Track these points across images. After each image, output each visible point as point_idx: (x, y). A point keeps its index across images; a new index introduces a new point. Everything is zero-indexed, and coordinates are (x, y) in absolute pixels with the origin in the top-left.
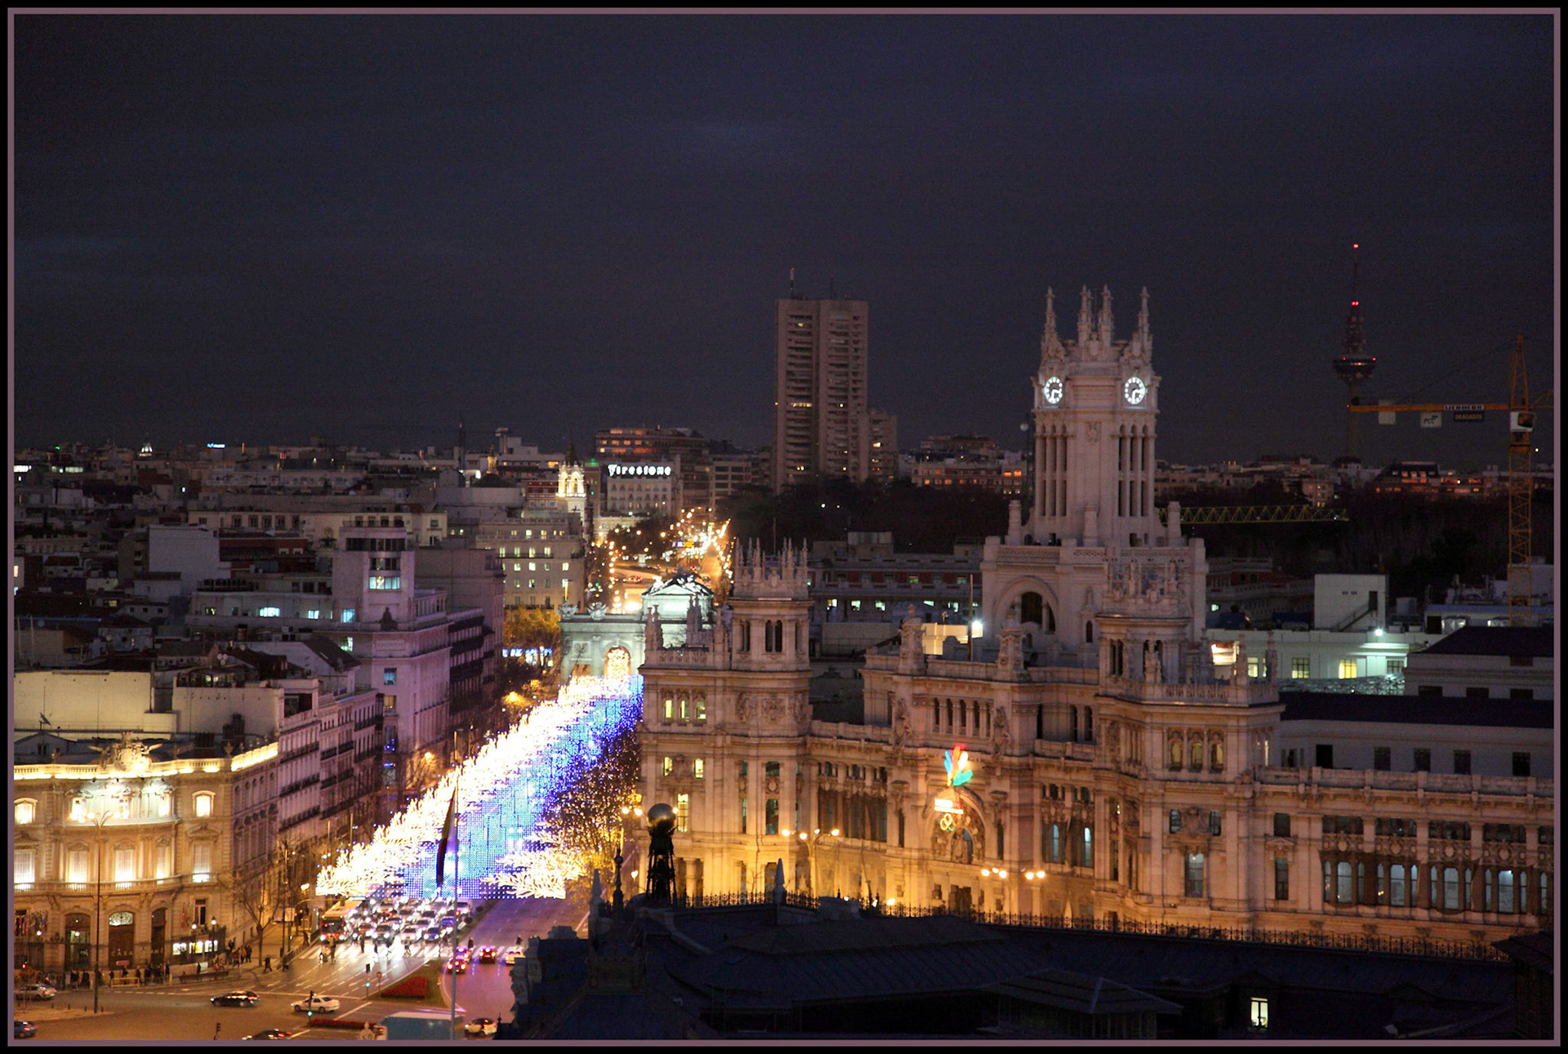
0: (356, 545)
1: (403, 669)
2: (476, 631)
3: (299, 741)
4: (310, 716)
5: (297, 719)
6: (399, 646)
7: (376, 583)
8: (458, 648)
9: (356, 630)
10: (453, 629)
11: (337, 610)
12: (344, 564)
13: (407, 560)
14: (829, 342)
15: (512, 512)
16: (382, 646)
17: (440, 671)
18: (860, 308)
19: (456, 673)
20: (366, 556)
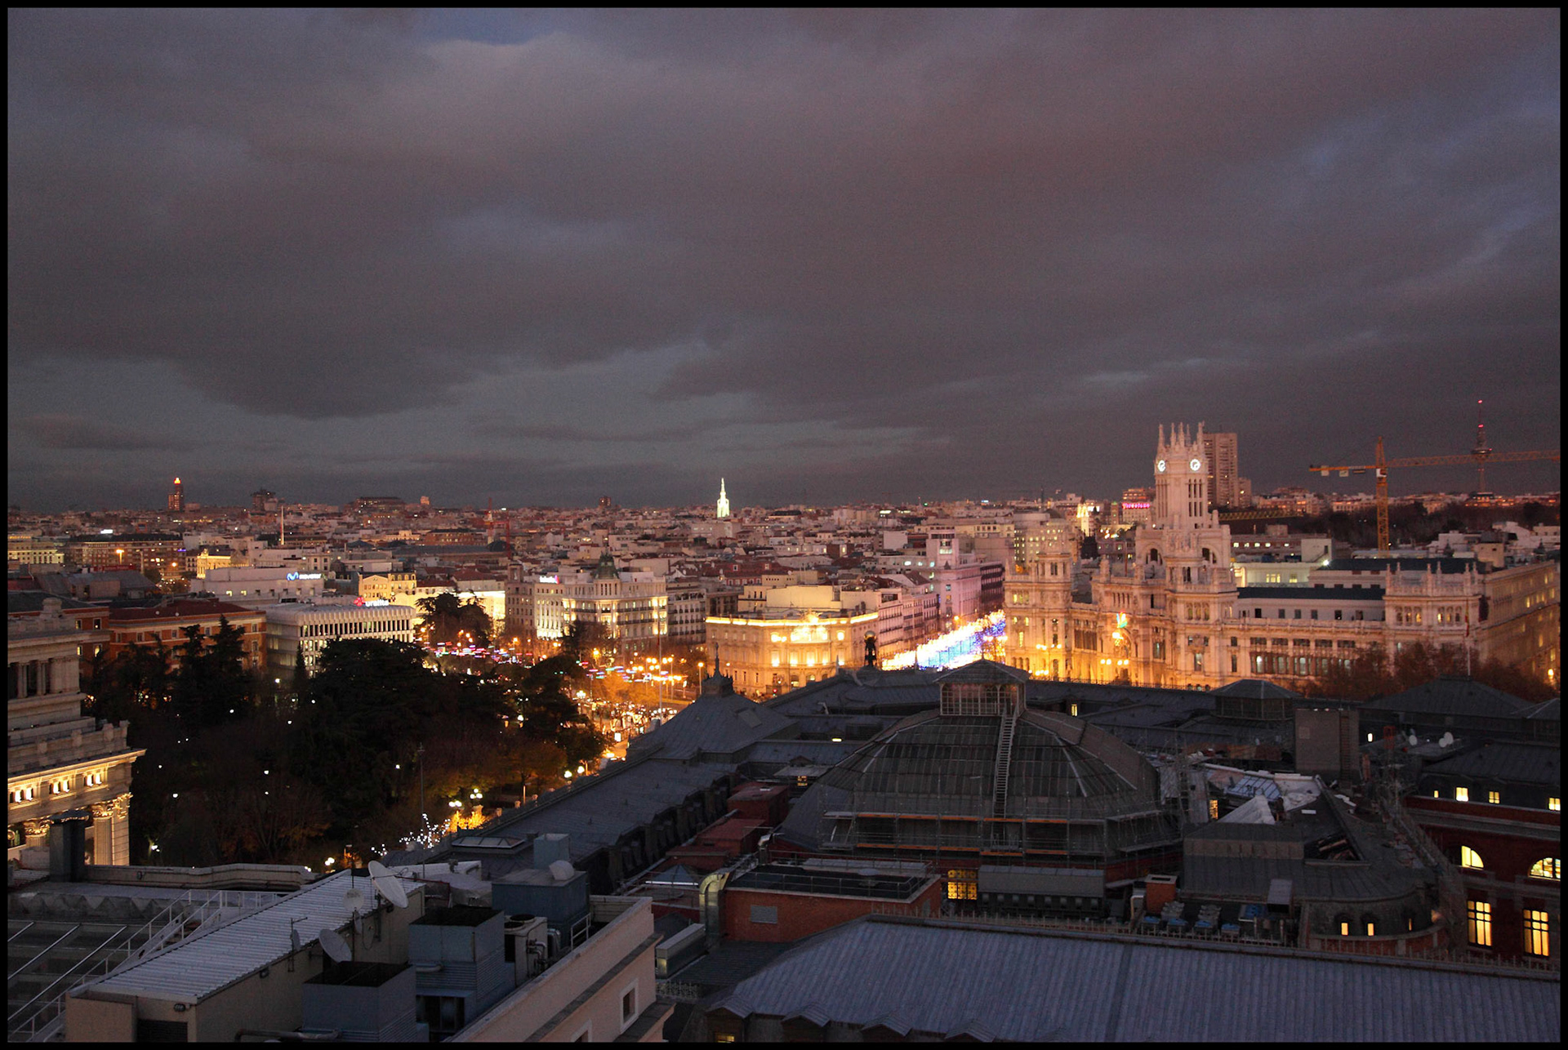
0: (935, 536)
1: (954, 586)
2: (999, 570)
3: (890, 612)
4: (897, 603)
5: (889, 604)
6: (951, 576)
7: (942, 552)
8: (984, 577)
9: (937, 571)
10: (982, 569)
11: (928, 562)
12: (930, 543)
13: (955, 542)
14: (1219, 451)
15: (1042, 523)
16: (945, 576)
17: (977, 586)
18: (1233, 436)
19: (984, 587)
20: (938, 540)
